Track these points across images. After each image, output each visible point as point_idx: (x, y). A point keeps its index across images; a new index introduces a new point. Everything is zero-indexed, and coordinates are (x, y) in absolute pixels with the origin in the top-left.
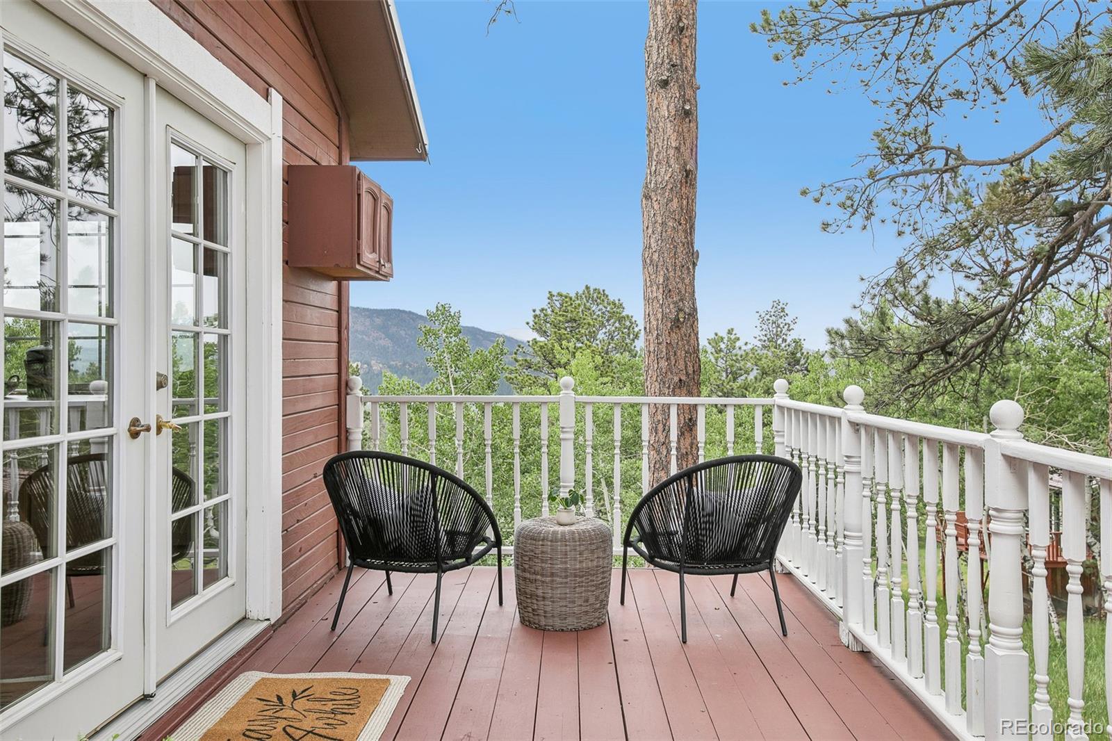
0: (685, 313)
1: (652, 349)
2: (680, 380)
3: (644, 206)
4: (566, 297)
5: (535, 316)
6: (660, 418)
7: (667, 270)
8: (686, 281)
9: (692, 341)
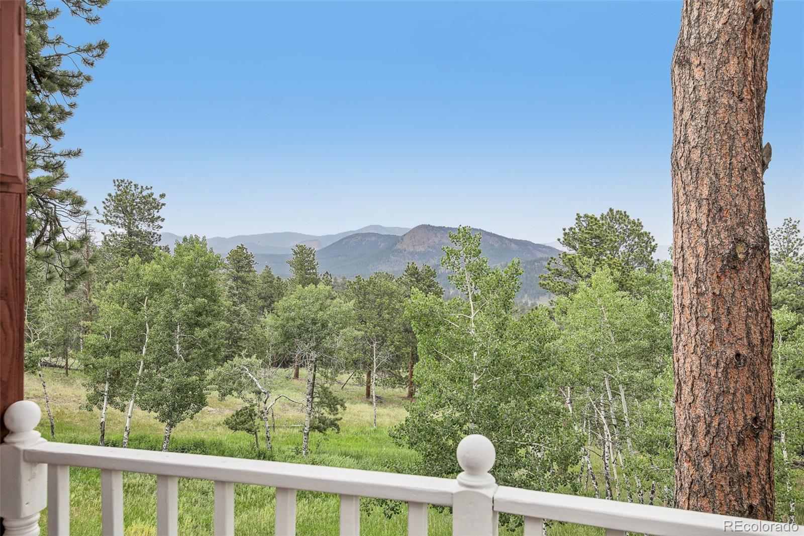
0: (748, 246)
1: (687, 302)
2: (738, 355)
3: (677, 77)
4: (592, 218)
5: (565, 234)
6: (700, 412)
7: (717, 175)
8: (750, 193)
9: (759, 292)
